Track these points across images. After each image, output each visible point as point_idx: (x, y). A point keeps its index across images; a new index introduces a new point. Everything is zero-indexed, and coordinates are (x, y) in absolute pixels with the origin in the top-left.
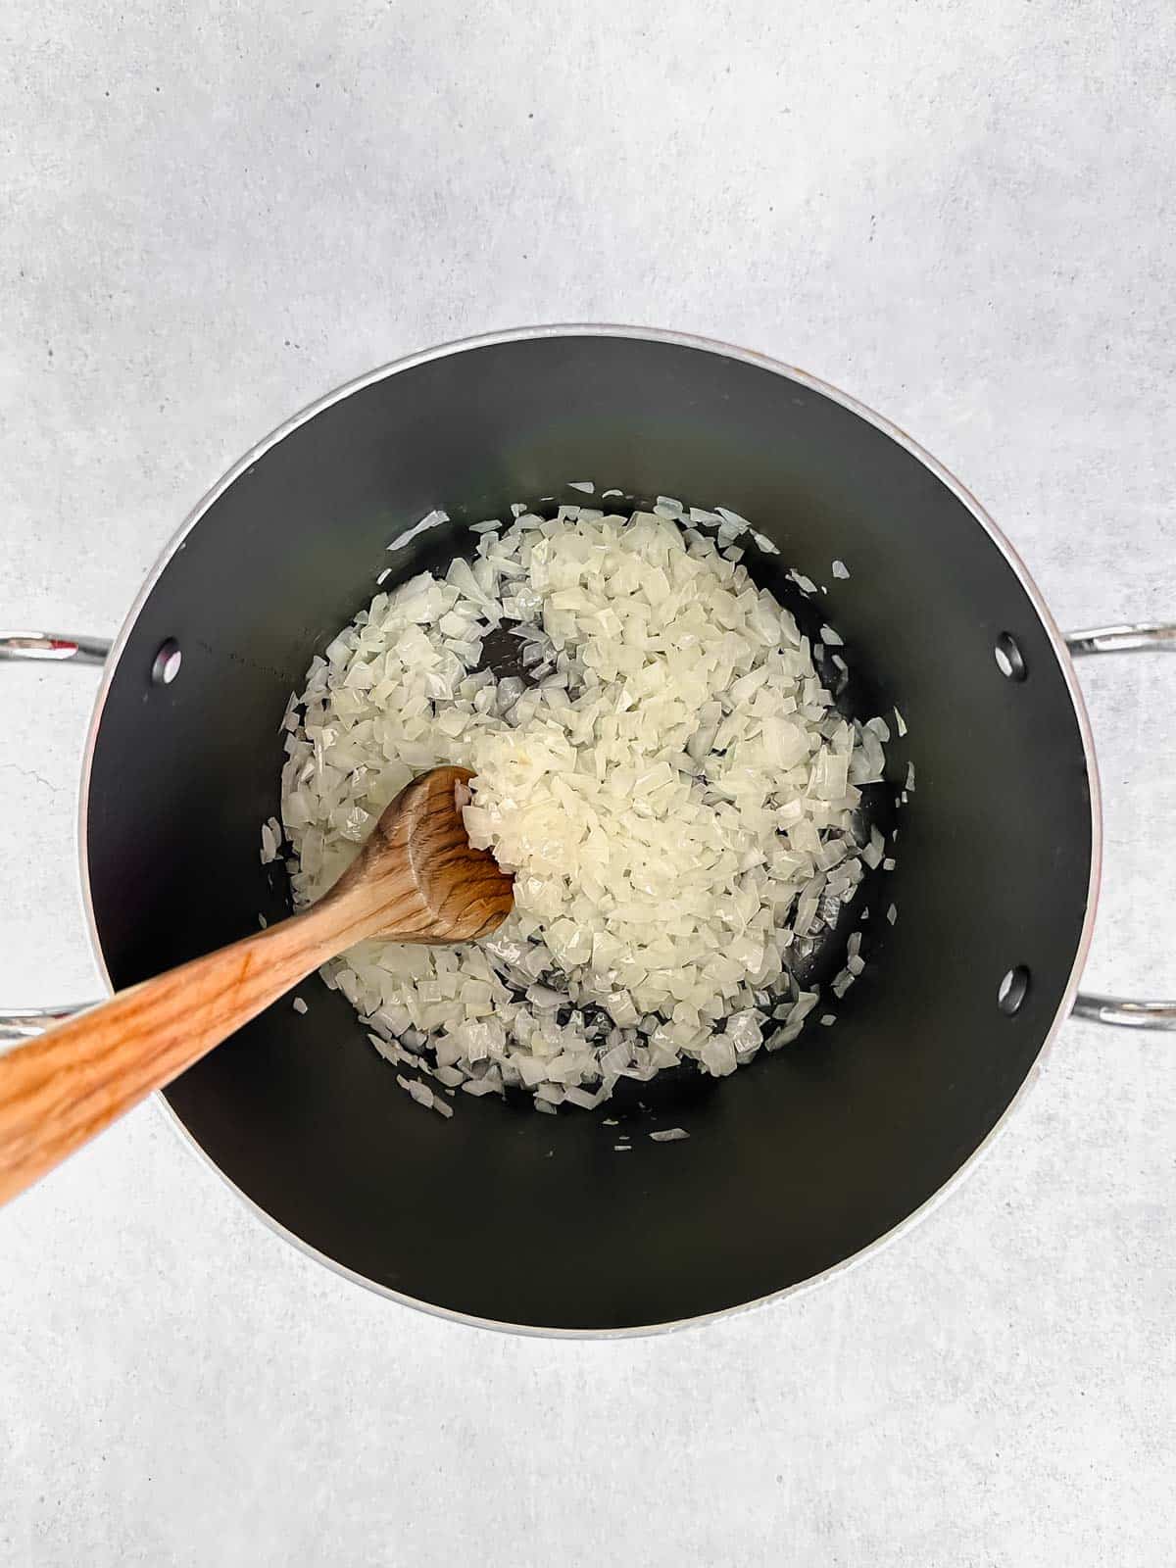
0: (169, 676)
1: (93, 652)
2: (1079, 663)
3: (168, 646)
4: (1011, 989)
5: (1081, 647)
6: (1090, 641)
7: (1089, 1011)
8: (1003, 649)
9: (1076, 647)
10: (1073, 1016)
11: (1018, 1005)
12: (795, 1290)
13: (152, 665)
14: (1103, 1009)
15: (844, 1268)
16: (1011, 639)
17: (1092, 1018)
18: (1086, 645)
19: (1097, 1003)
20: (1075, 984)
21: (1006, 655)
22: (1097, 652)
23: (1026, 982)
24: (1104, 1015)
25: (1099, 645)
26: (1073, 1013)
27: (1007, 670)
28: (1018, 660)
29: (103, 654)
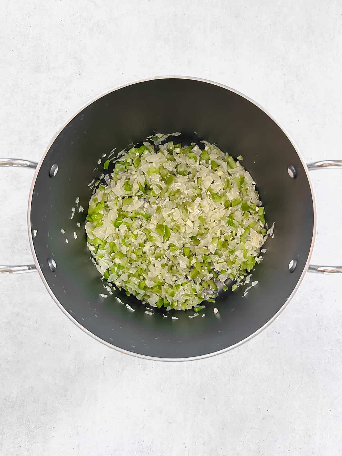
0: (292, 262)
1: (313, 269)
2: (33, 263)
3: (292, 271)
4: (54, 171)
5: (32, 267)
6: (29, 269)
7: (33, 164)
8: (54, 267)
9: (34, 267)
10: (37, 163)
11: (53, 166)
12: (117, 88)
13: (297, 265)
14: (28, 165)
15: (103, 94)
16: (52, 270)
17: (32, 162)
18: (31, 268)
19: (30, 166)
20: (36, 172)
21: (53, 265)
22: (28, 266)
23: (50, 172)
24: (28, 163)
25: (27, 268)
26: (37, 164)
27: (53, 261)
28: (50, 265)
29: (309, 268)
